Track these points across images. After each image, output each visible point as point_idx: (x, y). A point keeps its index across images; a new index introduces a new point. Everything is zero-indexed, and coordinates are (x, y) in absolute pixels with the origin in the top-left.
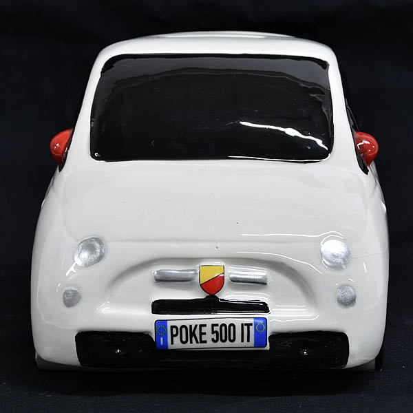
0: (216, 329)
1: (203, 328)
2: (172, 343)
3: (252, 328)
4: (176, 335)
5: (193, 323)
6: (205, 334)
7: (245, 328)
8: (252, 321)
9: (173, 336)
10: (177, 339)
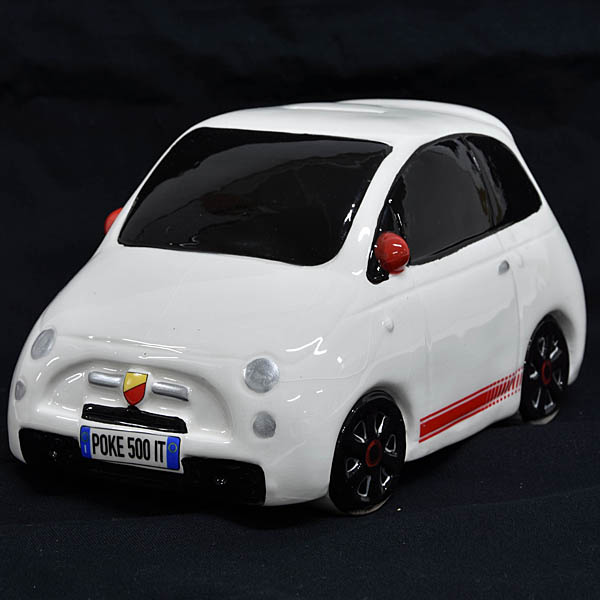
0: (133, 443)
1: (120, 440)
2: (94, 452)
3: (165, 447)
4: (97, 445)
5: (112, 434)
6: (122, 447)
7: (159, 446)
8: (165, 440)
9: (95, 445)
10: (98, 449)
